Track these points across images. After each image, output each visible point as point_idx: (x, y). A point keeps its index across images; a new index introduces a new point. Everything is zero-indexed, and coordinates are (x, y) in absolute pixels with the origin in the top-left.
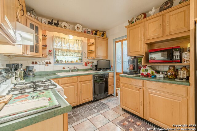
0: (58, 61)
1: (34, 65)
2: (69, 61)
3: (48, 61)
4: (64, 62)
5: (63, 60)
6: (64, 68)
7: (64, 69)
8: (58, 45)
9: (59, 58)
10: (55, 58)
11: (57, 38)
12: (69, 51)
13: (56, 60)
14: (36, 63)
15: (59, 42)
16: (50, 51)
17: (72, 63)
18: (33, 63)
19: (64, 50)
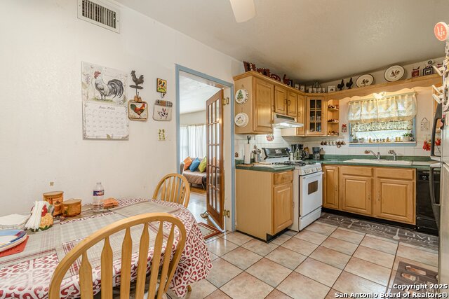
0: (355, 141)
1: (324, 146)
2: (378, 140)
3: (341, 140)
4: (368, 142)
5: (366, 138)
6: (367, 152)
7: (368, 154)
8: (357, 114)
9: (359, 135)
10: (351, 135)
11: (355, 104)
12: (376, 121)
13: (353, 138)
14: (325, 144)
15: (358, 109)
16: (344, 126)
17: (385, 142)
18: (322, 144)
19: (367, 120)
